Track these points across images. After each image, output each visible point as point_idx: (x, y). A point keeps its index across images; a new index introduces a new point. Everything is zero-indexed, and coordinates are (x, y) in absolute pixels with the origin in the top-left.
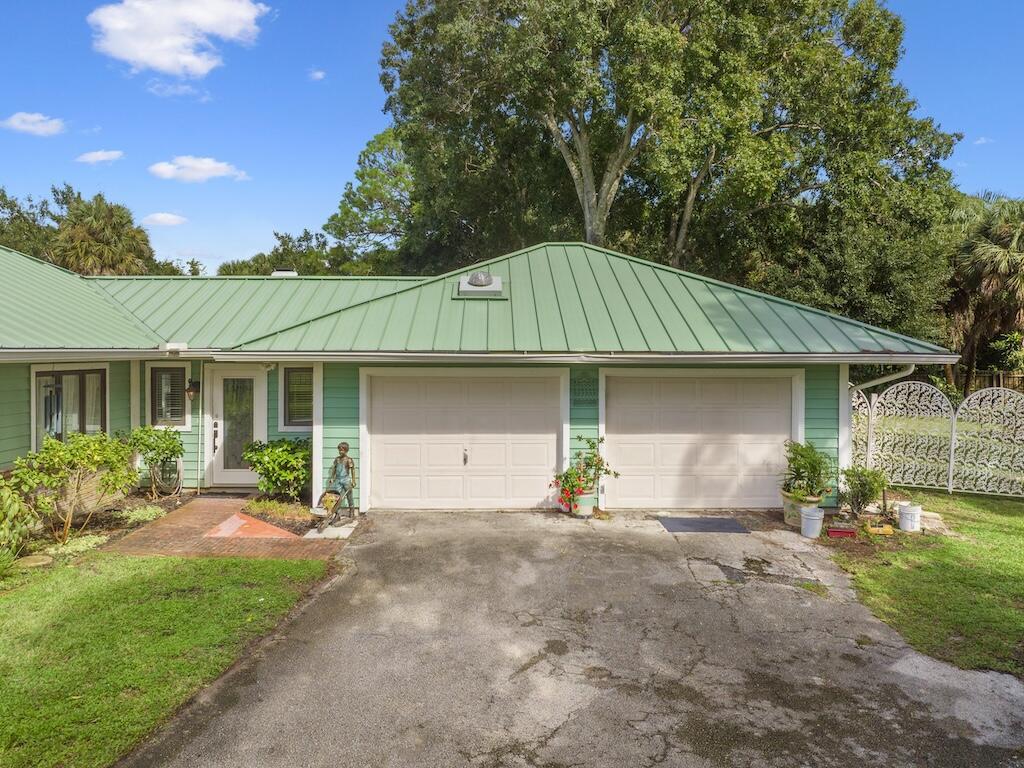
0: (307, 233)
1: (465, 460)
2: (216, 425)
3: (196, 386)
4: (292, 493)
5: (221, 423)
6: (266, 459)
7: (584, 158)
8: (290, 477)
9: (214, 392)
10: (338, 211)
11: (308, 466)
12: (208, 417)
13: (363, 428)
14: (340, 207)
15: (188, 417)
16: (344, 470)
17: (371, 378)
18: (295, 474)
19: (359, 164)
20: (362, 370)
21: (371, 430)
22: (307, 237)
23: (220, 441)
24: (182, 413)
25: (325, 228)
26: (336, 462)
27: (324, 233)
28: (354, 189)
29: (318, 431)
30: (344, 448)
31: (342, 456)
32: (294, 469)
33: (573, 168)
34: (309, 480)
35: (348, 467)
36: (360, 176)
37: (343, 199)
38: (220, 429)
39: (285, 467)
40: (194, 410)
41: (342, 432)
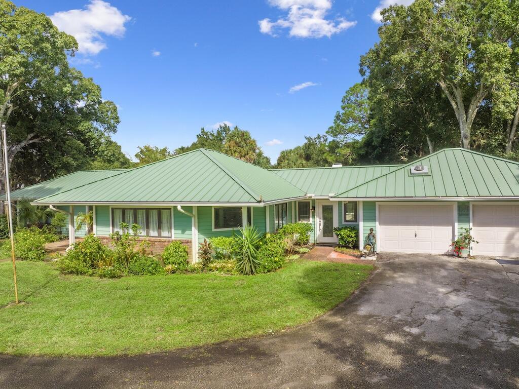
0: (319, 135)
1: (416, 236)
2: (320, 222)
3: (314, 208)
4: (350, 245)
5: (322, 221)
6: (342, 233)
7: (459, 100)
8: (350, 240)
9: (319, 210)
10: (334, 125)
11: (357, 236)
12: (318, 219)
13: (377, 223)
14: (334, 123)
15: (311, 219)
16: (372, 238)
17: (380, 206)
18: (352, 239)
19: (342, 102)
20: (377, 203)
21: (380, 224)
22: (319, 137)
23: (322, 227)
24: (308, 217)
25: (327, 132)
26: (369, 235)
27: (327, 135)
28: (340, 114)
29: (361, 224)
30: (372, 230)
31: (371, 233)
32: (351, 237)
33: (453, 104)
34: (357, 241)
35: (373, 236)
36: (343, 108)
37: (335, 118)
38: (322, 223)
39: (348, 236)
40: (313, 216)
41: (370, 225)
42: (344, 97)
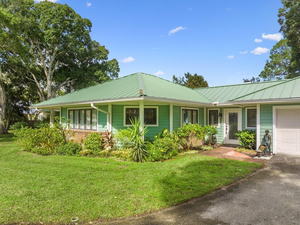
0: (253, 78)
2: (227, 126)
3: (221, 115)
4: (250, 146)
5: (228, 126)
6: (242, 135)
8: (249, 141)
9: (226, 117)
10: (264, 70)
11: (255, 138)
12: (224, 124)
13: (274, 126)
15: (219, 124)
16: (267, 139)
17: (277, 109)
18: (251, 140)
19: (271, 53)
20: (273, 107)
21: (277, 126)
23: (228, 131)
24: (217, 123)
26: (264, 136)
27: (259, 77)
28: (269, 62)
29: (258, 127)
30: (267, 132)
31: (267, 134)
32: (251, 139)
34: (255, 143)
35: (269, 138)
36: (271, 57)
37: (265, 66)
38: (228, 128)
39: (247, 138)
40: (221, 122)
41: (266, 127)
42: (272, 50)
